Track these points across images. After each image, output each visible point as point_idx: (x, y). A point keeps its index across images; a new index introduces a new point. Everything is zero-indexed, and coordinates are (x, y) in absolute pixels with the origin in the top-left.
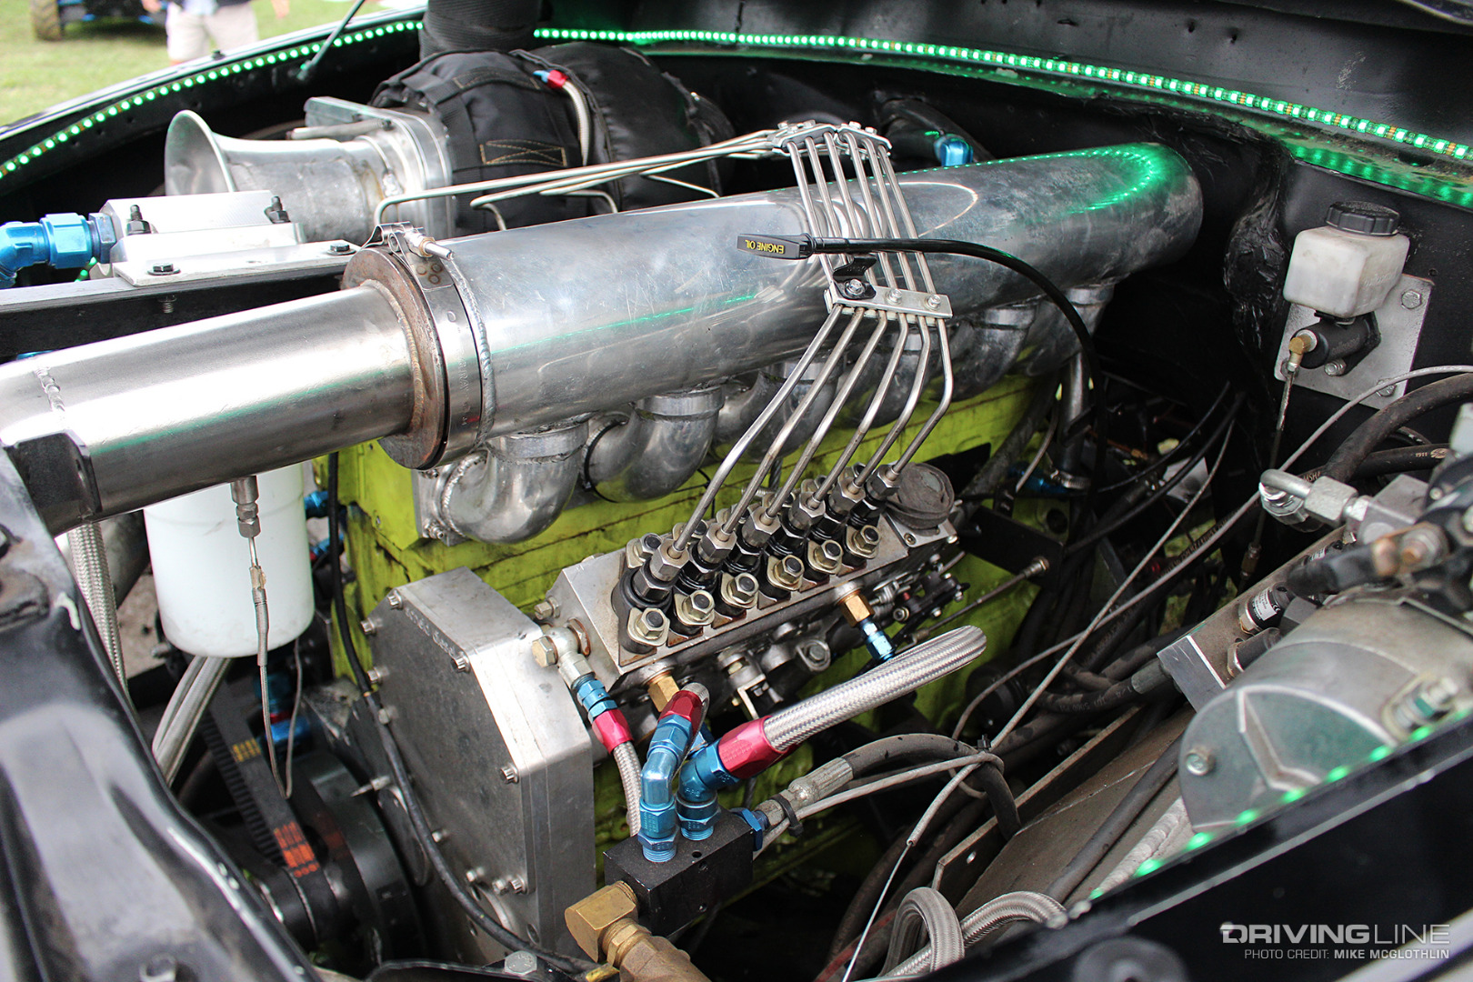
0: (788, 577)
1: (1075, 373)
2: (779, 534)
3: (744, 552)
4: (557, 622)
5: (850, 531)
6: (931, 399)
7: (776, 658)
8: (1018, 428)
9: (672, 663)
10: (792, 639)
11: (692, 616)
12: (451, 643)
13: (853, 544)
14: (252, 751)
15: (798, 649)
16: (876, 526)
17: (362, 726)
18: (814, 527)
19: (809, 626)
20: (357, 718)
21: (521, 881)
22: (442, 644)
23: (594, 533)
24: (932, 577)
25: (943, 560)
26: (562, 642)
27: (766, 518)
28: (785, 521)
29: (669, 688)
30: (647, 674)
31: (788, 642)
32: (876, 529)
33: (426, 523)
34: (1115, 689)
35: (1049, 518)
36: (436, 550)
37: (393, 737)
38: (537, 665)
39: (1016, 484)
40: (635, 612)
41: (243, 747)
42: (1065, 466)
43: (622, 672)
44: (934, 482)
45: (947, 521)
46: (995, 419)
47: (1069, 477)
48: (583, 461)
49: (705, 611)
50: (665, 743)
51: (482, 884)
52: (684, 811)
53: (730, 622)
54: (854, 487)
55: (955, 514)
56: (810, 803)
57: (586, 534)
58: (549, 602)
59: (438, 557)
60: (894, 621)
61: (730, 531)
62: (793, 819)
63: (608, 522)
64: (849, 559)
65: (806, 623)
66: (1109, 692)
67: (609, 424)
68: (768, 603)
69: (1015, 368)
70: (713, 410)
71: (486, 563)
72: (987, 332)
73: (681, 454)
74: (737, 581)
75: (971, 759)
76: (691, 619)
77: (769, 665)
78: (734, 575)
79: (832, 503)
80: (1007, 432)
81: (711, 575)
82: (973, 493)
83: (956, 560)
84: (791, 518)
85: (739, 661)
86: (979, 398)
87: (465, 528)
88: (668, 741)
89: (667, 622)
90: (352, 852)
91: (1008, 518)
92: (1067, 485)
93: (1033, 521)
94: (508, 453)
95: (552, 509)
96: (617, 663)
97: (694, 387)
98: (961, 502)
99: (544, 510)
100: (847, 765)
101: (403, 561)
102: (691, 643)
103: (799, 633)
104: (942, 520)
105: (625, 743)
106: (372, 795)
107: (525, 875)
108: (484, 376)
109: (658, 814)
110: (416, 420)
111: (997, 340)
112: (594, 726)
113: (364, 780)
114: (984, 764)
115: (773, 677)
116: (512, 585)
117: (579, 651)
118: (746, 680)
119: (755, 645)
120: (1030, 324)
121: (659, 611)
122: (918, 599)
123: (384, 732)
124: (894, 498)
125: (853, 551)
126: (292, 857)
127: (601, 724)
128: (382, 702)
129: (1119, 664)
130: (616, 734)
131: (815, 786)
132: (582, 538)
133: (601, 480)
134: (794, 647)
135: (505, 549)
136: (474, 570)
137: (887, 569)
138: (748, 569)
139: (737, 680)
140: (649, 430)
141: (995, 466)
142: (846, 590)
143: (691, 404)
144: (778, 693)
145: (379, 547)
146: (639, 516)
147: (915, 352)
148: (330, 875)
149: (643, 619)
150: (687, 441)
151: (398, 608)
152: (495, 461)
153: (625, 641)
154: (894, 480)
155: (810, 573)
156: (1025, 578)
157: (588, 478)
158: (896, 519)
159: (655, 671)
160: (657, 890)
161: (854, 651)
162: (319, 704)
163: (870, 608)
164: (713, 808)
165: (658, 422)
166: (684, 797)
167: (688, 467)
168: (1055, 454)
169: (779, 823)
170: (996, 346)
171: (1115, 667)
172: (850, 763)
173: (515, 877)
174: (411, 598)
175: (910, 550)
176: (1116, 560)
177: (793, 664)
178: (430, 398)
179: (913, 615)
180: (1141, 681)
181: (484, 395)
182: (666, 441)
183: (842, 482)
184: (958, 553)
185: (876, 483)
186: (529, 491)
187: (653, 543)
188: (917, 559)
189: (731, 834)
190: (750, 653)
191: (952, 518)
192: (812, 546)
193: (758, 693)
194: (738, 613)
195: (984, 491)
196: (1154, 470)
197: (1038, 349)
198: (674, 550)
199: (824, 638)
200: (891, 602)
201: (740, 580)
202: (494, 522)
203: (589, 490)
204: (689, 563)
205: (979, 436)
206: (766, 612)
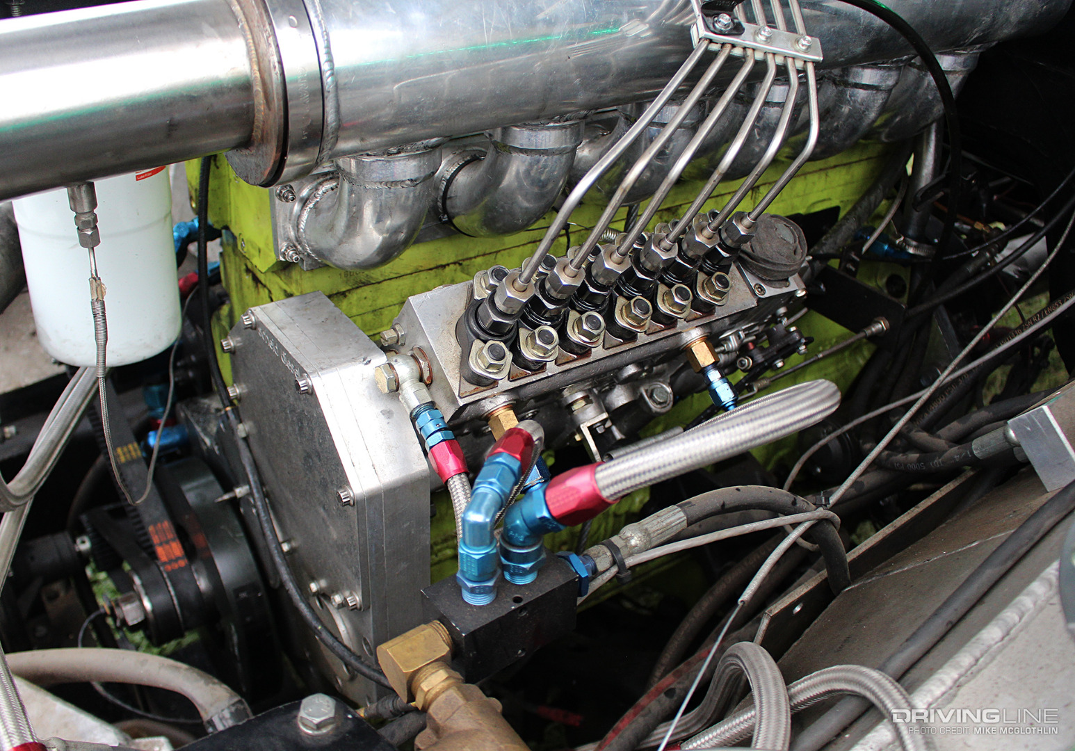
0: (635, 318)
1: (928, 143)
2: (629, 274)
3: (592, 290)
4: (402, 350)
5: (701, 277)
6: (787, 157)
7: (620, 397)
8: (868, 192)
9: (513, 397)
10: (637, 380)
11: (535, 352)
12: (297, 365)
13: (704, 290)
14: (133, 454)
15: (643, 390)
16: (727, 274)
17: (225, 438)
18: (665, 270)
19: (654, 368)
20: (224, 430)
21: (356, 599)
22: (289, 365)
23: (452, 266)
24: (778, 329)
25: (788, 315)
26: (404, 370)
27: (616, 256)
28: (637, 261)
29: (509, 420)
30: (488, 406)
31: (633, 382)
32: (727, 277)
33: (283, 246)
34: (954, 452)
35: (889, 283)
36: (295, 274)
37: (251, 451)
38: (378, 390)
39: (863, 246)
40: (477, 344)
41: (125, 449)
42: (911, 232)
43: (461, 403)
44: (788, 234)
45: (796, 275)
46: (846, 184)
47: (914, 243)
48: (442, 194)
49: (549, 347)
50: (491, 483)
51: (324, 595)
52: (507, 555)
53: (574, 360)
54: (708, 232)
55: (805, 268)
56: (640, 551)
57: (443, 267)
58: (395, 329)
59: (297, 281)
60: (737, 369)
61: (578, 267)
62: (622, 566)
63: (465, 257)
64: (698, 305)
65: (651, 365)
66: (946, 455)
67: (468, 158)
68: (614, 343)
69: (871, 133)
70: (570, 146)
71: (343, 290)
72: (849, 91)
73: (536, 190)
74: (584, 319)
75: (809, 514)
76: (534, 354)
77: (613, 404)
78: (582, 312)
79: (685, 246)
80: (856, 197)
81: (558, 311)
82: (821, 252)
83: (798, 316)
84: (643, 259)
85: (583, 398)
86: (832, 160)
87: (319, 253)
88: (493, 480)
89: (509, 356)
90: (213, 553)
91: (851, 278)
92: (911, 251)
93: (877, 283)
94: (358, 176)
95: (402, 236)
96: (457, 394)
97: (551, 119)
98: (811, 258)
99: (394, 238)
100: (682, 514)
101: (268, 285)
102: (534, 378)
103: (644, 374)
104: (792, 273)
105: (460, 474)
106: (235, 502)
107: (360, 593)
108: (327, 88)
109: (477, 557)
110: (257, 134)
111: (859, 100)
112: (430, 455)
113: (228, 488)
114: (821, 521)
115: (616, 415)
116: (368, 312)
117: (421, 380)
118: (589, 417)
119: (600, 383)
120: (894, 86)
121: (502, 344)
122: (762, 349)
123: (242, 445)
124: (746, 247)
125: (703, 297)
126: (163, 553)
127: (436, 454)
128: (242, 416)
129: (955, 427)
130: (451, 465)
131: (646, 533)
132: (440, 271)
133: (458, 214)
134: (638, 387)
135: (363, 276)
136: (330, 297)
137: (734, 318)
138: (596, 307)
139: (581, 417)
140: (505, 163)
141: (844, 228)
142: (693, 336)
143: (548, 138)
144: (620, 431)
145: (248, 271)
146: (497, 252)
147: (778, 104)
148: (196, 571)
149: (485, 352)
150: (543, 178)
151: (251, 328)
152: (346, 185)
153: (466, 372)
154: (749, 228)
155: (657, 316)
156: (866, 337)
157: (445, 211)
158: (747, 268)
159: (497, 404)
160: (473, 635)
161: (696, 395)
162: (195, 415)
163: (715, 355)
164: (538, 552)
165: (514, 155)
166: (507, 539)
167: (543, 203)
168: (901, 222)
169: (607, 570)
170: (858, 106)
171: (950, 429)
172: (684, 512)
173: (351, 594)
174: (263, 318)
175: (759, 300)
176: (950, 326)
177: (636, 404)
178: (270, 110)
179: (756, 365)
180: (983, 446)
181: (327, 109)
182: (521, 175)
183: (697, 227)
184: (800, 310)
185: (731, 229)
186: (379, 219)
187: (499, 274)
188: (763, 311)
189: (555, 580)
190: (595, 391)
191: (801, 273)
192: (662, 289)
193: (601, 430)
194: (584, 351)
195: (831, 251)
196: (996, 242)
197: (896, 116)
198: (519, 282)
199: (668, 381)
200: (735, 351)
201: (587, 318)
202: (346, 248)
203: (445, 222)
204: (535, 297)
205: (830, 199)
206: (612, 352)
